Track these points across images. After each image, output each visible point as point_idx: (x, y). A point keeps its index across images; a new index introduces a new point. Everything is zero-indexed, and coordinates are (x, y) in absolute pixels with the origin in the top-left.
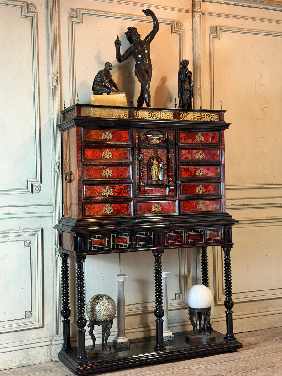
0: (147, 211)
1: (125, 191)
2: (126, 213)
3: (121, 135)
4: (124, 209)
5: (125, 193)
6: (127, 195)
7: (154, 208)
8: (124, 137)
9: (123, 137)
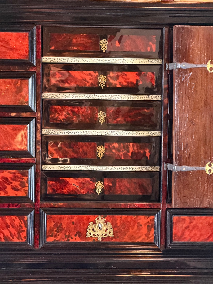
0: (75, 236)
1: (16, 184)
2: (16, 240)
3: (8, 44)
4: (11, 229)
5: (15, 189)
6: (20, 194)
7: (93, 230)
8: (16, 49)
9: (12, 49)
